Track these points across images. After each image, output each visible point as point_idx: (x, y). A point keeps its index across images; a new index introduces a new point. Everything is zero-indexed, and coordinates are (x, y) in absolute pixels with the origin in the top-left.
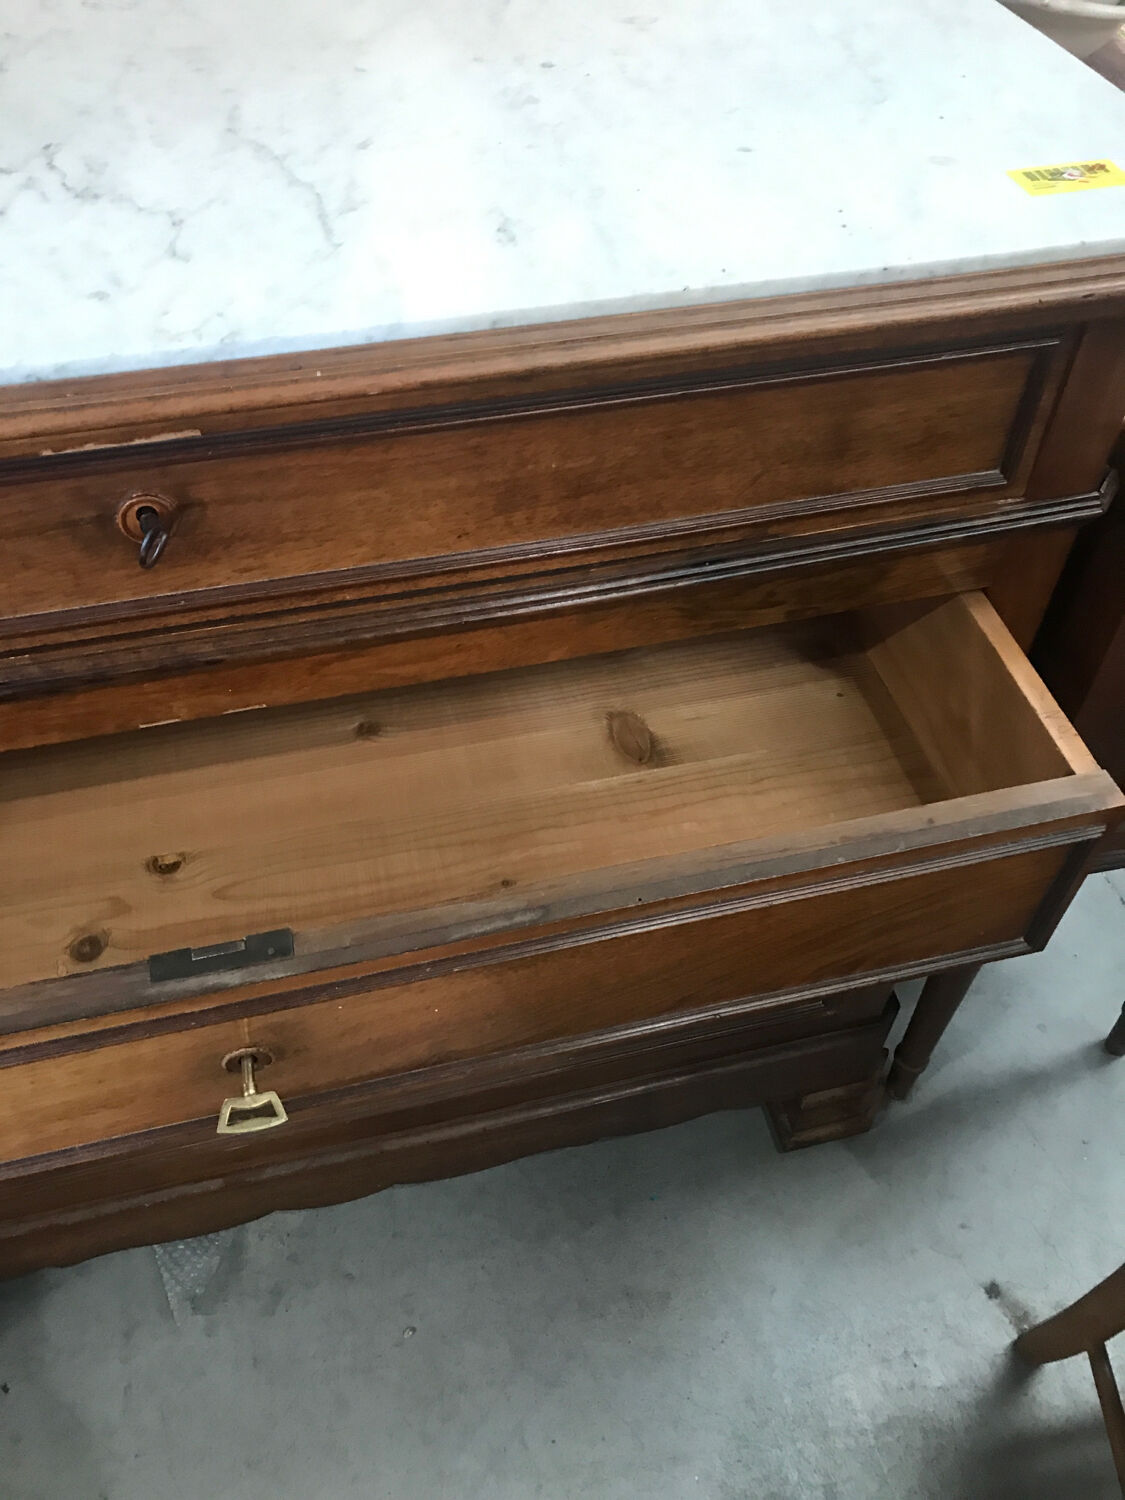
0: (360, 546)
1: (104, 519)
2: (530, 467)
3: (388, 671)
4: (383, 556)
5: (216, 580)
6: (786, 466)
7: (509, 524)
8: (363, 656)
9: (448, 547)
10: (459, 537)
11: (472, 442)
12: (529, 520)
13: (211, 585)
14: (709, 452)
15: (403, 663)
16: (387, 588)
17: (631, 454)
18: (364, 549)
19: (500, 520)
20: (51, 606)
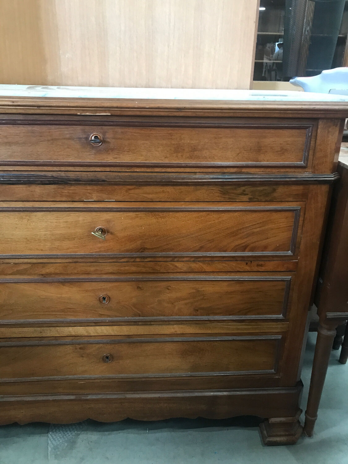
0: (141, 156)
1: (87, 138)
2: (183, 141)
3: (145, 195)
4: (147, 160)
5: (108, 160)
6: (246, 152)
7: (177, 156)
8: (139, 189)
9: (162, 160)
10: (165, 158)
11: (170, 132)
12: (182, 156)
13: (107, 161)
14: (226, 144)
15: (149, 194)
16: (147, 169)
17: (207, 142)
18: (143, 157)
19: (175, 155)
20: (72, 160)
